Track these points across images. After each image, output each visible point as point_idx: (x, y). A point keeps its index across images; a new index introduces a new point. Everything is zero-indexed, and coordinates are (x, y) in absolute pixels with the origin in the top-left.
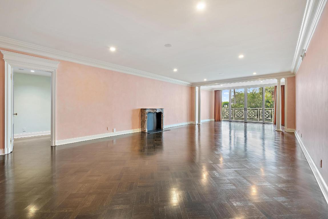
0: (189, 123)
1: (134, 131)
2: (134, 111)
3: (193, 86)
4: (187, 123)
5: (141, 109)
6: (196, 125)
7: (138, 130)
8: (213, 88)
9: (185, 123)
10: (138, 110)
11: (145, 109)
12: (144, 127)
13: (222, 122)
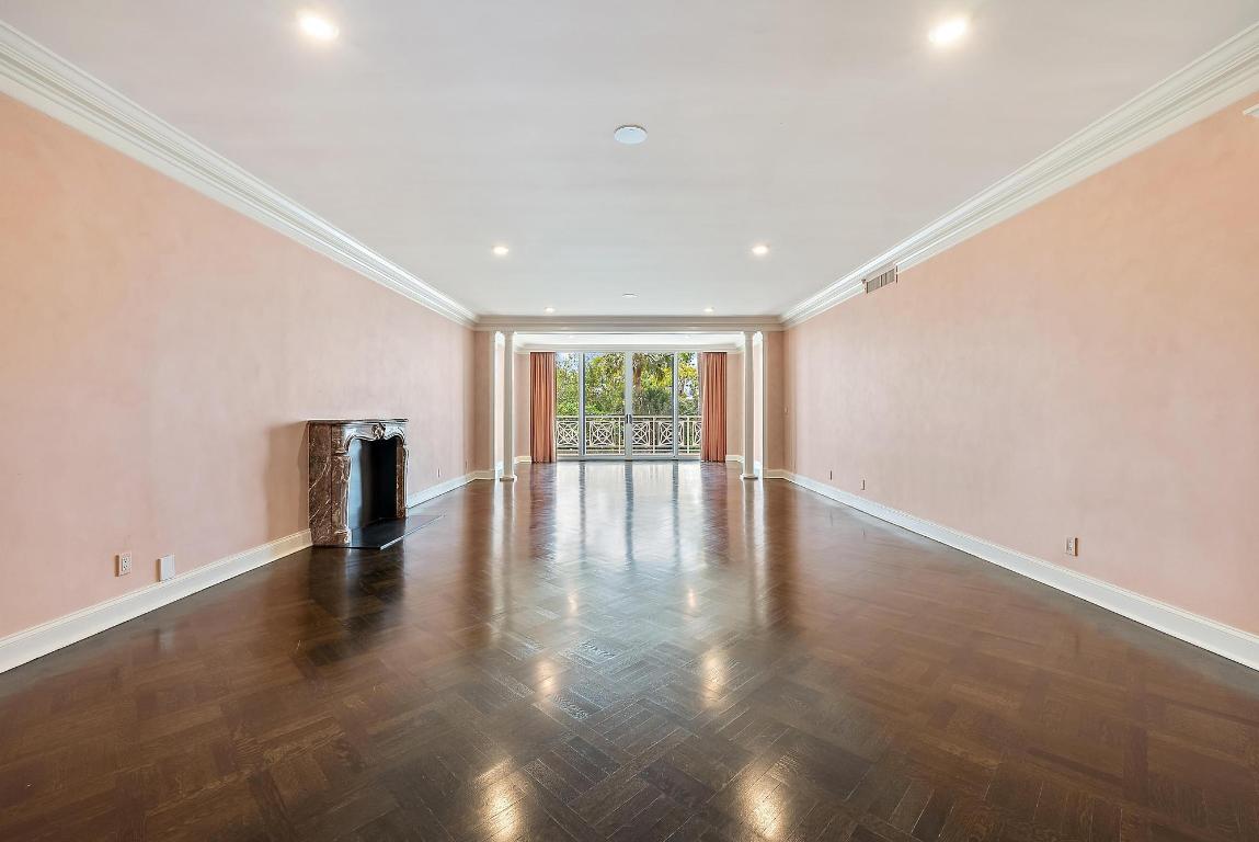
0: (471, 477)
1: (276, 550)
2: (275, 433)
3: (478, 329)
4: (463, 477)
5: (312, 425)
6: (497, 482)
7: (297, 542)
8: (527, 345)
9: (458, 481)
10: (293, 427)
11: (340, 425)
12: (335, 518)
13: (559, 464)
